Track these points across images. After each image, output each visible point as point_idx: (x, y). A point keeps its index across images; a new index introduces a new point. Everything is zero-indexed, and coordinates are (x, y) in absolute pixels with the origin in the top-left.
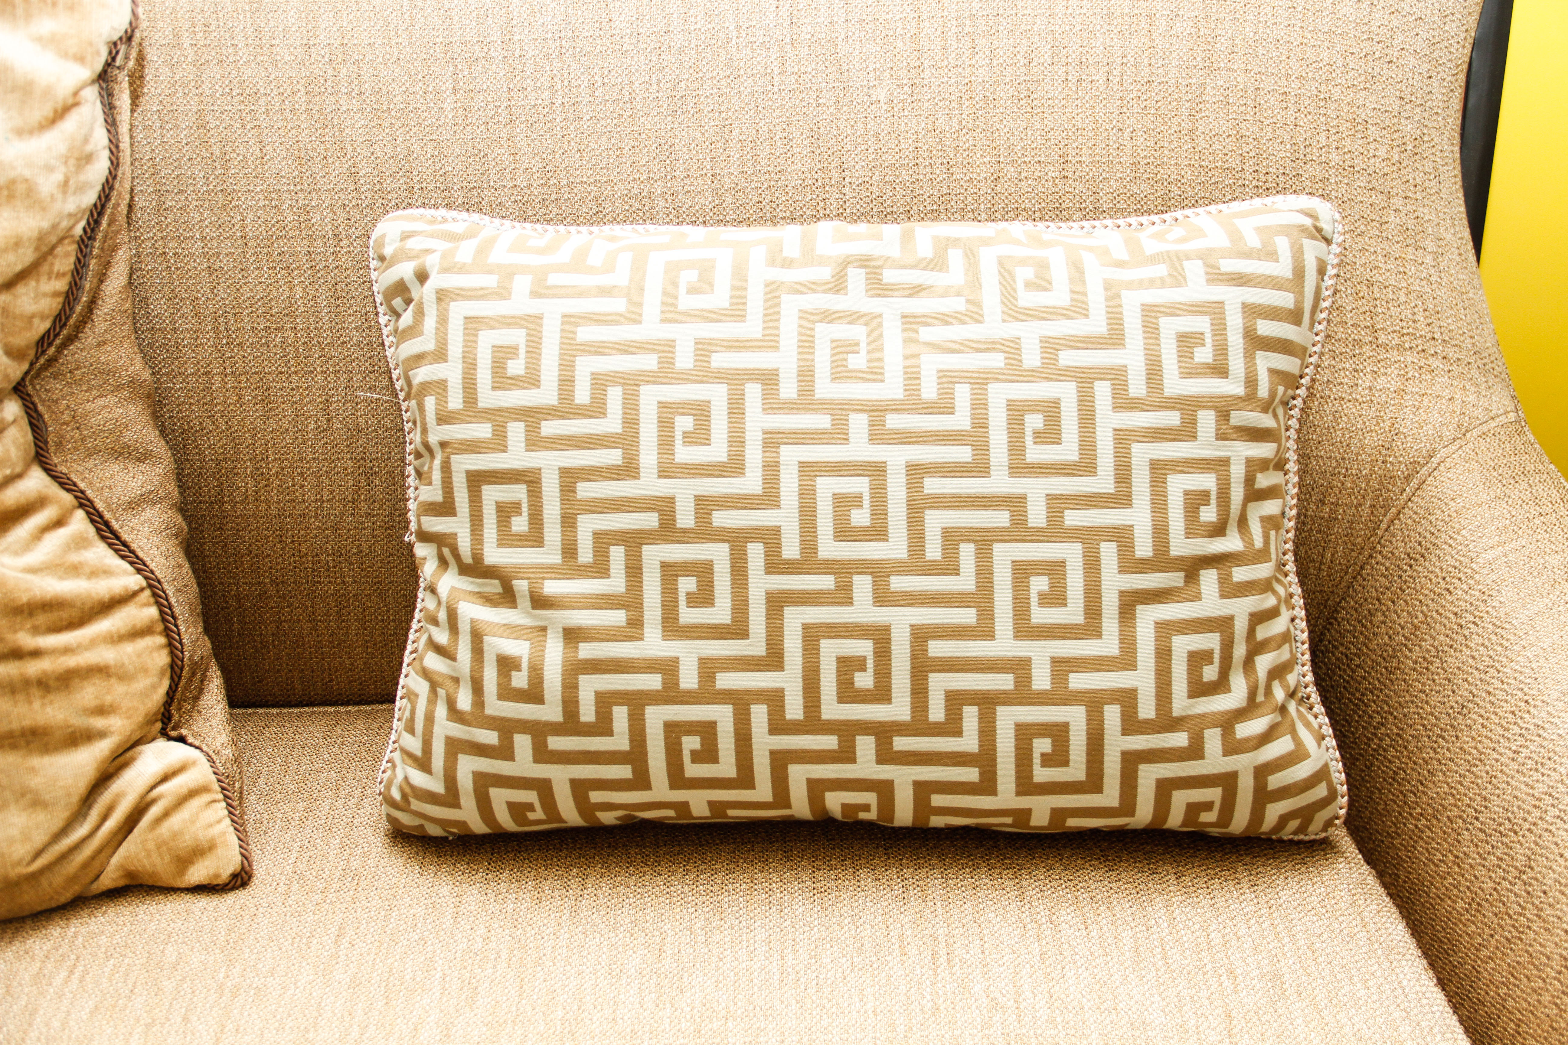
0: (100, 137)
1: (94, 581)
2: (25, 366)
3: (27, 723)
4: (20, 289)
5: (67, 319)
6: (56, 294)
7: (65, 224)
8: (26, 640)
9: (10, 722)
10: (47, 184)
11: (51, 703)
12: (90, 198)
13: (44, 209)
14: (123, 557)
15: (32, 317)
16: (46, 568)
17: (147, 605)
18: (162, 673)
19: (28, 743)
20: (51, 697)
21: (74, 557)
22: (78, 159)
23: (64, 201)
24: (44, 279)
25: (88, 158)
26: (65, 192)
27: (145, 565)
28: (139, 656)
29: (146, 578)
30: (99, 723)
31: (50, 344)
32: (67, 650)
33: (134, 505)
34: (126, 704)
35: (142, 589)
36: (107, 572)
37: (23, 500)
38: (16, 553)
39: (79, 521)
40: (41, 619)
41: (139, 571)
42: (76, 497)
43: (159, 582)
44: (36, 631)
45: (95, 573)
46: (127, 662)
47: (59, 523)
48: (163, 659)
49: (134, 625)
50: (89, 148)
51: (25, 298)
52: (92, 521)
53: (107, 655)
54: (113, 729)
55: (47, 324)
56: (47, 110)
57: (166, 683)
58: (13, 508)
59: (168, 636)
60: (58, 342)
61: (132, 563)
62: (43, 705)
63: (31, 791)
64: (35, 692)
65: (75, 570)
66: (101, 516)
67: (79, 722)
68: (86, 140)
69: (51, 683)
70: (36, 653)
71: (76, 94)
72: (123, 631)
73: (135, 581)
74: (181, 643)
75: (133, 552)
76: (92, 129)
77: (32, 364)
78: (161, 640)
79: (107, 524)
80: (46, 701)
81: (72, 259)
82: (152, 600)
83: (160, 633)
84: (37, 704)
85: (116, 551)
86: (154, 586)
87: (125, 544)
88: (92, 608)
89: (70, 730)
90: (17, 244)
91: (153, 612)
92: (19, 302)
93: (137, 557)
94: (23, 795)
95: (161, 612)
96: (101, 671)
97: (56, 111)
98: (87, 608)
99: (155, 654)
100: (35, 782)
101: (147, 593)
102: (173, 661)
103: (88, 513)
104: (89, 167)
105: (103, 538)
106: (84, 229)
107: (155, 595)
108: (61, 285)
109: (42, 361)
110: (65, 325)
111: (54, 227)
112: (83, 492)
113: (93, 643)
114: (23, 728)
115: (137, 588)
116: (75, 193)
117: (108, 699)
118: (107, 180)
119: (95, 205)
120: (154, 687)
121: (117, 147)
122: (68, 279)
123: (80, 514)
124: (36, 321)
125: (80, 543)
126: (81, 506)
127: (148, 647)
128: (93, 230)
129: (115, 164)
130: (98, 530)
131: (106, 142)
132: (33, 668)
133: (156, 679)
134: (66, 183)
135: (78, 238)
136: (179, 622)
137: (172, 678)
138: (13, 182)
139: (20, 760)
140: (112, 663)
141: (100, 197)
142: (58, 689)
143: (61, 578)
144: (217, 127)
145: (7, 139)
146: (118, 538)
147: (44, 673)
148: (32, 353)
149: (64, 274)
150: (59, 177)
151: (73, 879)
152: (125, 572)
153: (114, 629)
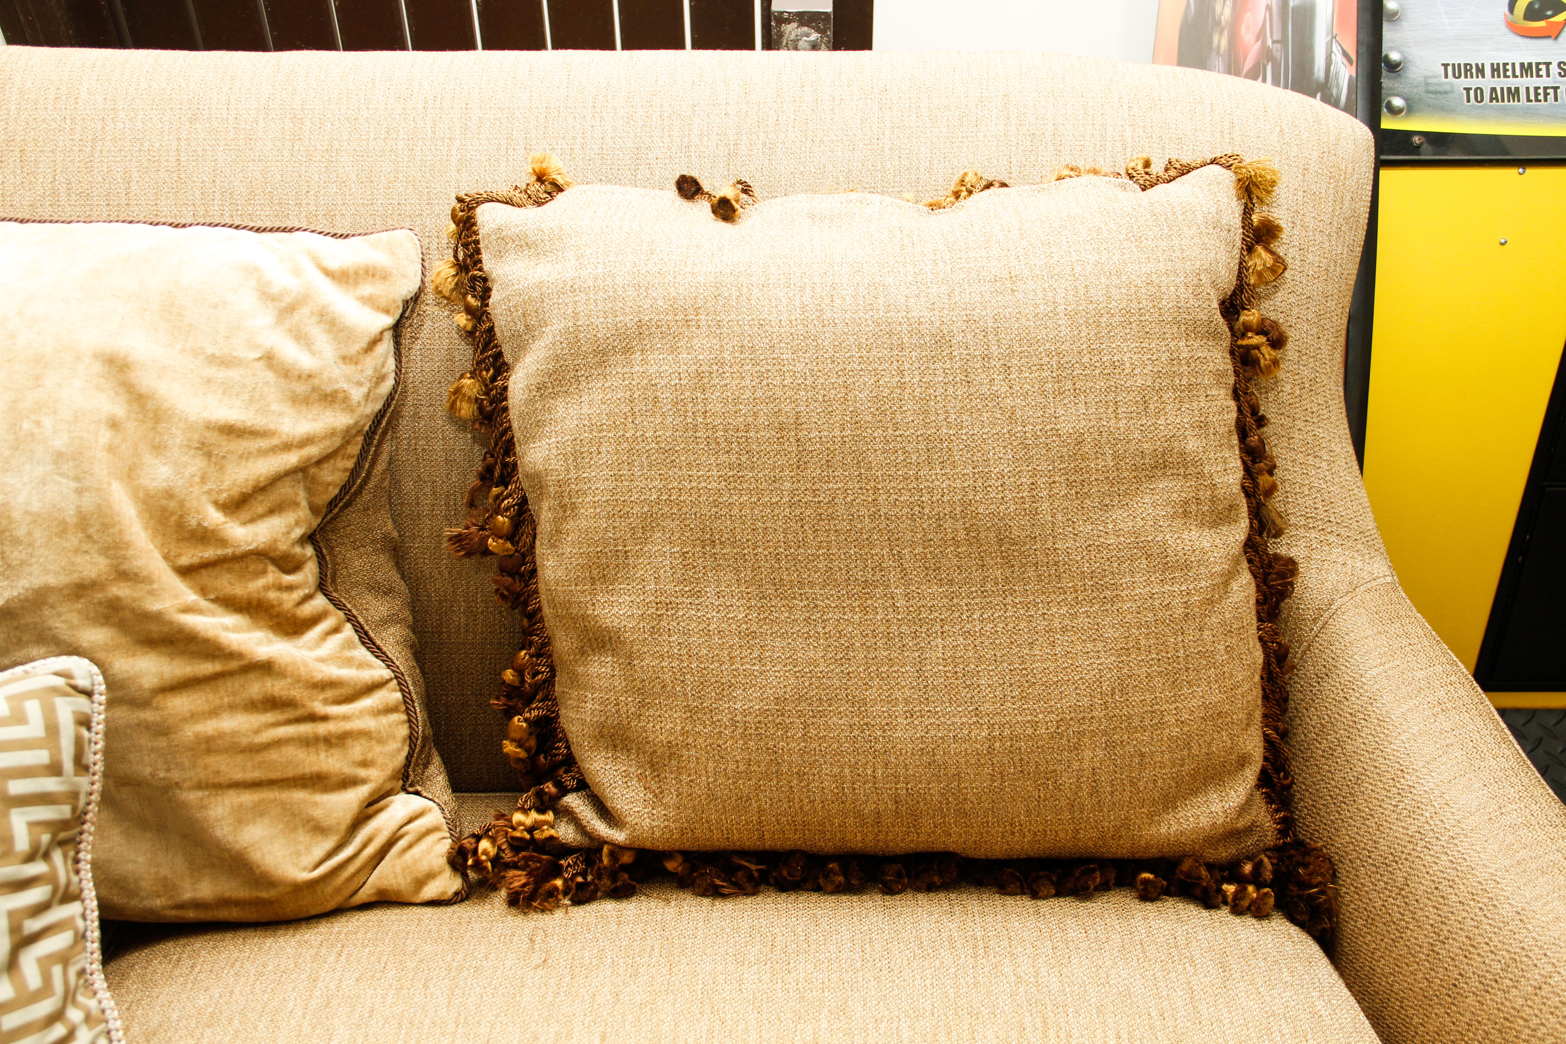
0: (391, 363)
1: (360, 670)
2: (319, 520)
3: (315, 769)
4: (325, 466)
5: (350, 489)
6: (345, 470)
7: (362, 422)
8: (320, 708)
9: (304, 768)
10: (357, 394)
11: (332, 755)
12: (379, 405)
13: (352, 411)
14: (377, 657)
15: (329, 484)
16: (331, 659)
17: (394, 690)
18: (404, 741)
19: (314, 784)
20: (332, 751)
21: (348, 654)
22: (377, 378)
23: (365, 406)
24: (339, 459)
25: (382, 378)
26: (367, 400)
27: (393, 662)
28: (390, 726)
29: (393, 671)
30: (362, 773)
31: (336, 506)
32: (345, 718)
33: (385, 622)
34: (380, 760)
35: (391, 679)
36: (369, 666)
37: (315, 612)
38: (310, 649)
39: (348, 630)
40: (330, 694)
41: (388, 666)
42: (346, 614)
43: (402, 674)
44: (326, 702)
45: (361, 665)
46: (382, 729)
47: (336, 630)
48: (404, 731)
49: (387, 704)
50: (384, 370)
51: (326, 471)
52: (356, 631)
53: (370, 724)
54: (372, 778)
55: (337, 491)
56: (363, 344)
57: (406, 749)
58: (309, 617)
59: (408, 714)
60: (341, 504)
61: (383, 661)
62: (327, 756)
63: (313, 819)
64: (322, 746)
65: (349, 662)
66: (362, 628)
67: (350, 771)
68: (383, 366)
69: (333, 741)
70: (325, 718)
71: (381, 334)
72: (380, 707)
73: (387, 673)
74: (417, 720)
75: (384, 653)
76: (386, 358)
77: (323, 519)
78: (404, 717)
79: (366, 633)
80: (329, 754)
81: (360, 446)
82: (398, 688)
83: (403, 712)
84: (323, 755)
85: (372, 652)
86: (398, 677)
87: (378, 648)
88: (361, 688)
89: (343, 777)
90: (333, 434)
91: (398, 695)
92: (322, 474)
93: (387, 657)
94: (308, 822)
95: (404, 696)
96: (366, 734)
97: (369, 345)
98: (358, 687)
99: (400, 727)
100: (317, 813)
101: (395, 682)
102: (411, 733)
103: (353, 625)
104: (383, 384)
105: (363, 643)
106: (370, 426)
107: (399, 684)
108: (350, 464)
109: (329, 517)
110: (348, 492)
111: (356, 423)
112: (350, 611)
113: (362, 713)
114: (312, 772)
115: (388, 678)
116: (372, 401)
117: (370, 756)
118: (391, 394)
119: (379, 412)
120: (399, 750)
121: (400, 371)
122: (354, 460)
123: (349, 626)
124: (331, 488)
125: (349, 645)
126: (349, 620)
127: (395, 721)
128: (376, 427)
129: (397, 383)
130: (360, 637)
131: (394, 367)
132: (322, 729)
133: (400, 745)
134: (369, 393)
135: (365, 432)
136: (416, 704)
137: (410, 746)
138: (336, 392)
139: (308, 796)
140: (373, 729)
141: (385, 404)
142: (337, 745)
143: (340, 667)
144: (460, 360)
145: (335, 362)
146: (374, 643)
147: (330, 732)
148: (324, 510)
149: (353, 457)
150: (364, 390)
151: (338, 890)
152: (380, 667)
153: (374, 705)
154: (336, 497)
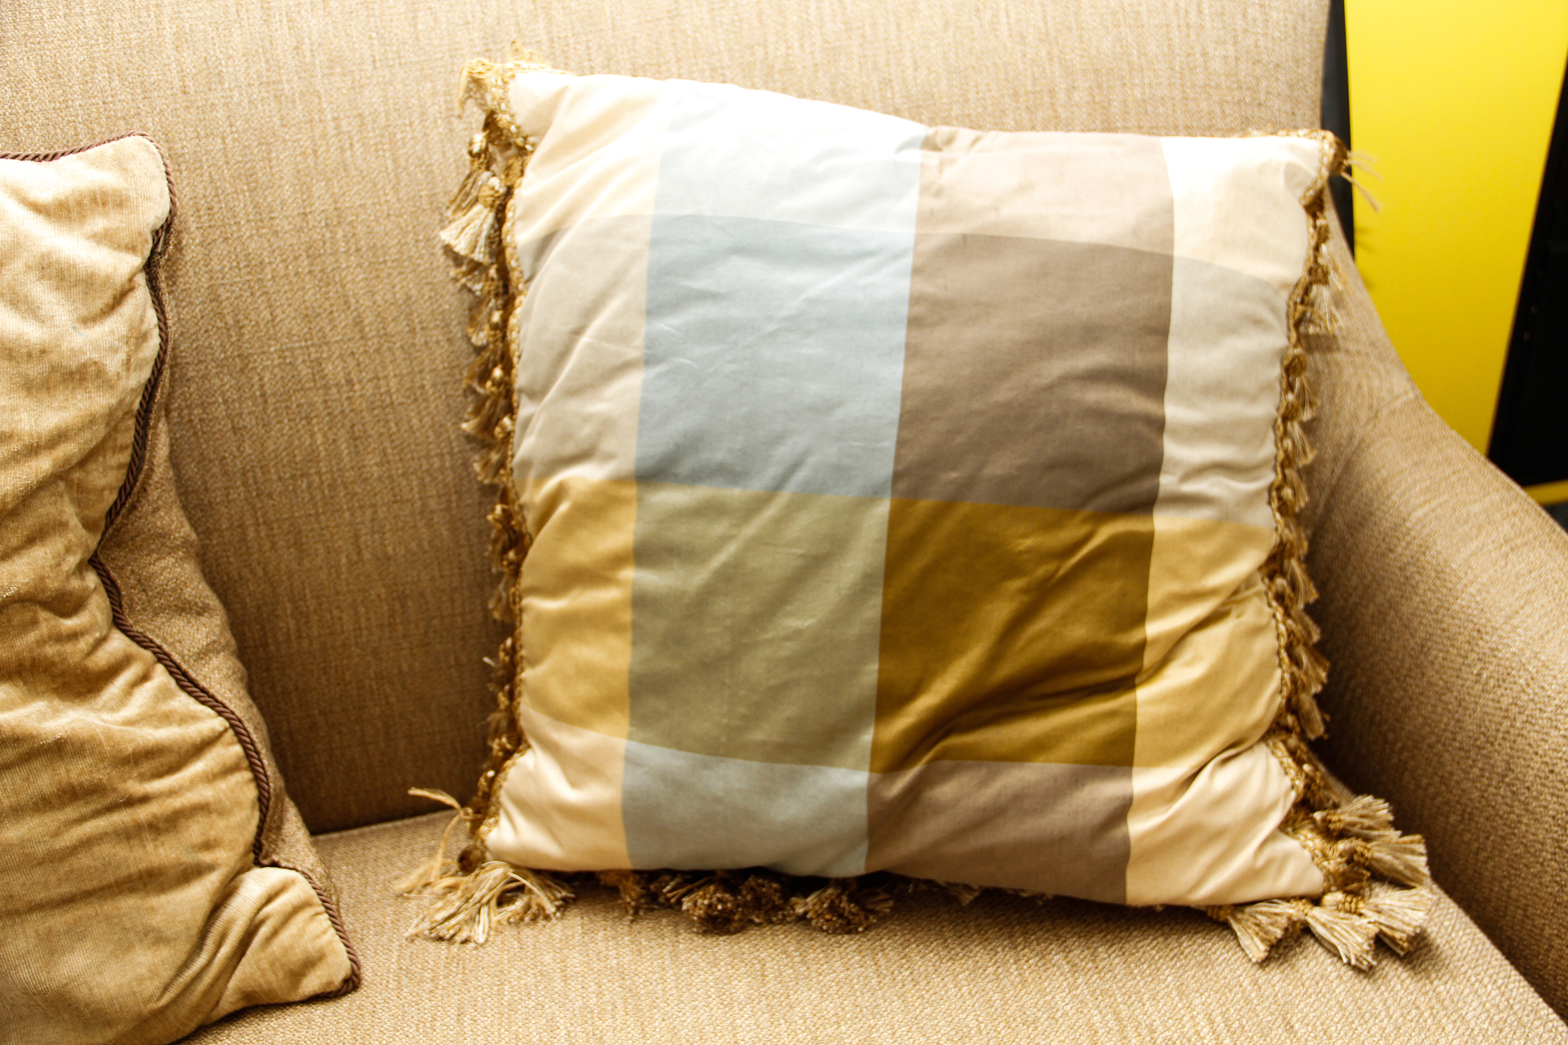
0: (151, 318)
1: (184, 726)
2: (99, 537)
3: (143, 865)
4: (92, 466)
5: (132, 488)
6: (120, 466)
7: (128, 400)
8: (136, 788)
9: (128, 867)
10: (113, 364)
11: (163, 844)
12: (146, 374)
13: (112, 388)
14: (204, 703)
15: (102, 489)
16: (142, 719)
17: (231, 744)
18: (252, 806)
19: (145, 885)
20: (162, 838)
21: (164, 707)
22: (136, 338)
23: (128, 378)
24: (109, 454)
25: (143, 337)
26: (128, 369)
27: (224, 706)
28: (232, 791)
29: (228, 719)
30: (206, 857)
31: (117, 514)
32: (172, 793)
33: (205, 653)
34: (227, 837)
35: (226, 730)
36: (194, 718)
37: (113, 658)
38: (113, 710)
39: (161, 676)
40: (146, 767)
41: (220, 714)
42: (155, 653)
43: (240, 721)
44: (143, 778)
45: (183, 719)
46: (223, 798)
47: (145, 678)
48: (251, 792)
49: (225, 764)
50: (144, 327)
51: (94, 473)
52: (171, 673)
53: (205, 793)
54: (220, 861)
55: (115, 496)
56: (107, 298)
57: (256, 815)
58: (105, 668)
59: (253, 770)
60: (124, 511)
61: (212, 707)
62: (156, 846)
63: (153, 929)
64: (147, 835)
65: (167, 718)
66: (178, 667)
67: (189, 858)
68: (142, 321)
69: (161, 825)
70: (145, 799)
71: (131, 280)
72: (216, 770)
73: (218, 723)
74: (266, 776)
75: (212, 697)
76: (145, 311)
77: (104, 534)
78: (248, 775)
79: (185, 674)
80: (157, 843)
81: (133, 432)
82: (235, 739)
83: (246, 769)
84: (150, 847)
85: (197, 698)
86: (236, 726)
87: (203, 690)
88: (188, 751)
89: (182, 867)
90: (92, 422)
91: (237, 749)
92: (89, 477)
93: (217, 701)
94: (146, 934)
95: (245, 749)
96: (202, 809)
97: (115, 298)
98: (183, 751)
99: (245, 789)
100: (157, 920)
101: (231, 732)
102: (261, 794)
103: (166, 666)
104: (145, 345)
105: (183, 688)
106: (141, 404)
107: (237, 734)
108: (125, 457)
109: (111, 531)
110: (130, 494)
111: (120, 403)
112: (159, 647)
113: (193, 783)
114: (140, 871)
115: (221, 729)
116: (135, 370)
117: (212, 834)
118: (159, 357)
119: (149, 380)
120: (248, 819)
121: (166, 325)
122: (129, 451)
123: (160, 668)
124: (105, 494)
125: (163, 694)
126: (160, 660)
127: (238, 783)
128: (149, 402)
129: (164, 341)
130: (178, 681)
131: (155, 320)
132: (143, 813)
133: (249, 812)
134: (129, 360)
135: (135, 412)
136: (262, 756)
137: (261, 809)
138: (84, 366)
139: (139, 902)
140: (211, 800)
141: (153, 373)
142: (167, 830)
143: (157, 727)
145: (74, 328)
146: (196, 685)
147: (155, 816)
148: (103, 523)
149: (126, 447)
150: (122, 356)
151: (196, 1007)
152: (209, 716)
153: (208, 769)
154: (115, 503)
